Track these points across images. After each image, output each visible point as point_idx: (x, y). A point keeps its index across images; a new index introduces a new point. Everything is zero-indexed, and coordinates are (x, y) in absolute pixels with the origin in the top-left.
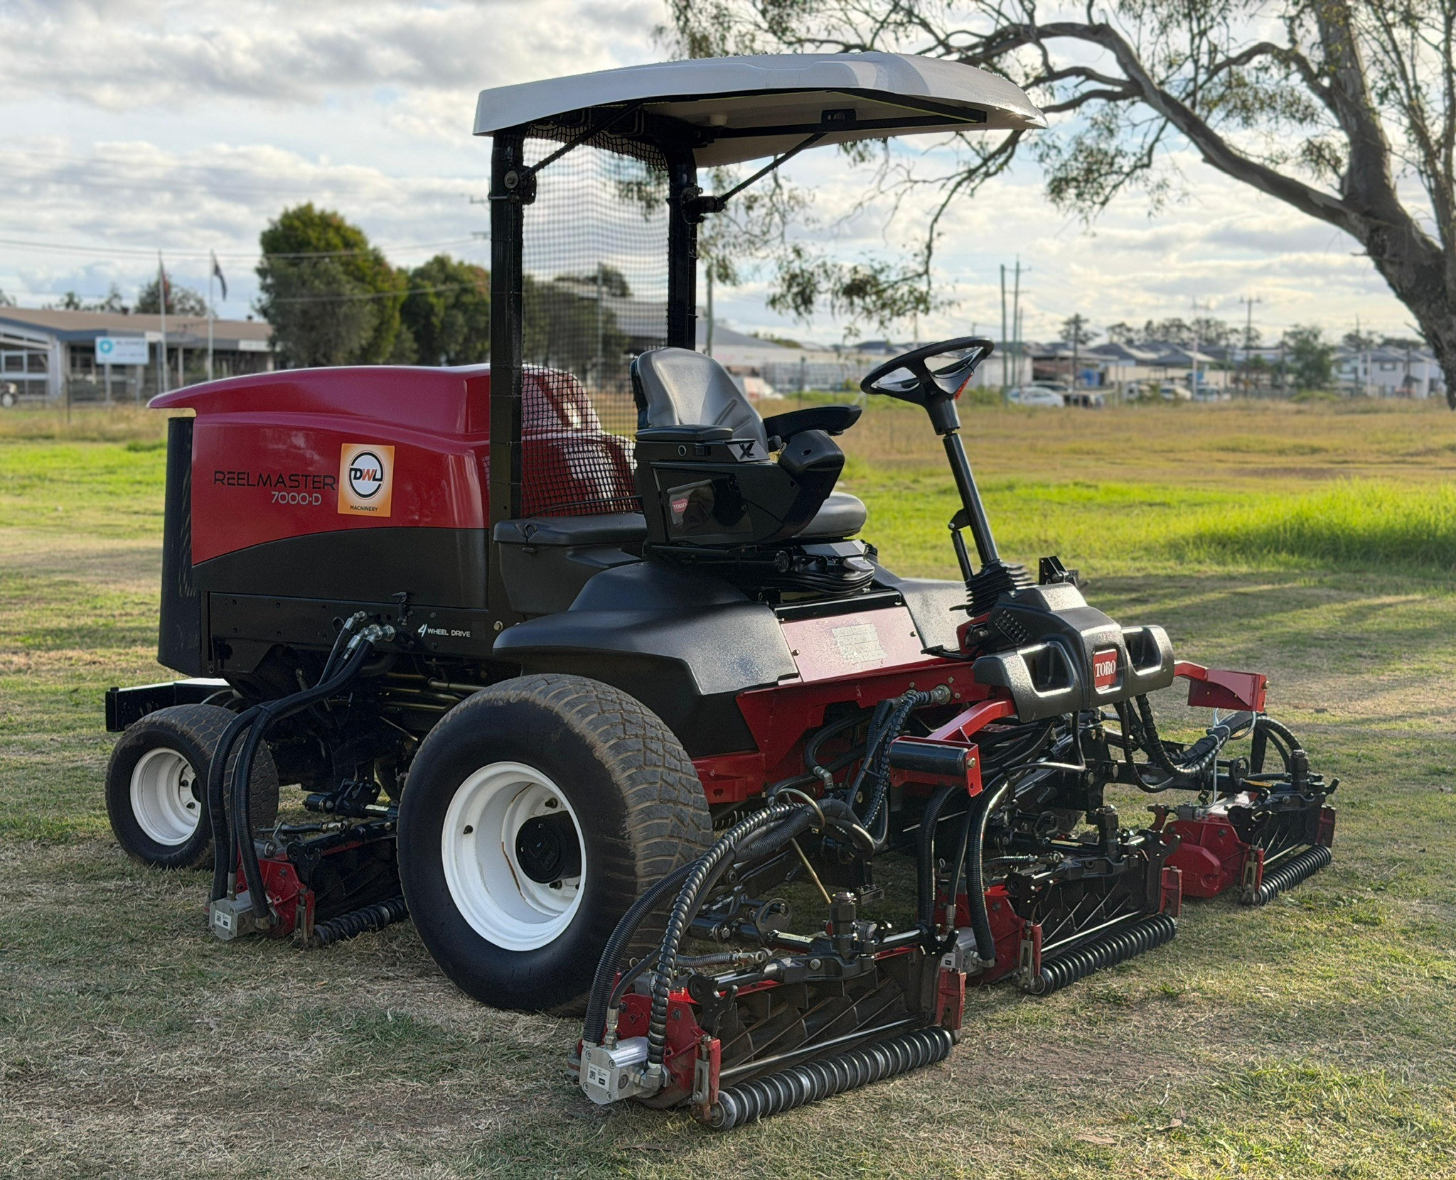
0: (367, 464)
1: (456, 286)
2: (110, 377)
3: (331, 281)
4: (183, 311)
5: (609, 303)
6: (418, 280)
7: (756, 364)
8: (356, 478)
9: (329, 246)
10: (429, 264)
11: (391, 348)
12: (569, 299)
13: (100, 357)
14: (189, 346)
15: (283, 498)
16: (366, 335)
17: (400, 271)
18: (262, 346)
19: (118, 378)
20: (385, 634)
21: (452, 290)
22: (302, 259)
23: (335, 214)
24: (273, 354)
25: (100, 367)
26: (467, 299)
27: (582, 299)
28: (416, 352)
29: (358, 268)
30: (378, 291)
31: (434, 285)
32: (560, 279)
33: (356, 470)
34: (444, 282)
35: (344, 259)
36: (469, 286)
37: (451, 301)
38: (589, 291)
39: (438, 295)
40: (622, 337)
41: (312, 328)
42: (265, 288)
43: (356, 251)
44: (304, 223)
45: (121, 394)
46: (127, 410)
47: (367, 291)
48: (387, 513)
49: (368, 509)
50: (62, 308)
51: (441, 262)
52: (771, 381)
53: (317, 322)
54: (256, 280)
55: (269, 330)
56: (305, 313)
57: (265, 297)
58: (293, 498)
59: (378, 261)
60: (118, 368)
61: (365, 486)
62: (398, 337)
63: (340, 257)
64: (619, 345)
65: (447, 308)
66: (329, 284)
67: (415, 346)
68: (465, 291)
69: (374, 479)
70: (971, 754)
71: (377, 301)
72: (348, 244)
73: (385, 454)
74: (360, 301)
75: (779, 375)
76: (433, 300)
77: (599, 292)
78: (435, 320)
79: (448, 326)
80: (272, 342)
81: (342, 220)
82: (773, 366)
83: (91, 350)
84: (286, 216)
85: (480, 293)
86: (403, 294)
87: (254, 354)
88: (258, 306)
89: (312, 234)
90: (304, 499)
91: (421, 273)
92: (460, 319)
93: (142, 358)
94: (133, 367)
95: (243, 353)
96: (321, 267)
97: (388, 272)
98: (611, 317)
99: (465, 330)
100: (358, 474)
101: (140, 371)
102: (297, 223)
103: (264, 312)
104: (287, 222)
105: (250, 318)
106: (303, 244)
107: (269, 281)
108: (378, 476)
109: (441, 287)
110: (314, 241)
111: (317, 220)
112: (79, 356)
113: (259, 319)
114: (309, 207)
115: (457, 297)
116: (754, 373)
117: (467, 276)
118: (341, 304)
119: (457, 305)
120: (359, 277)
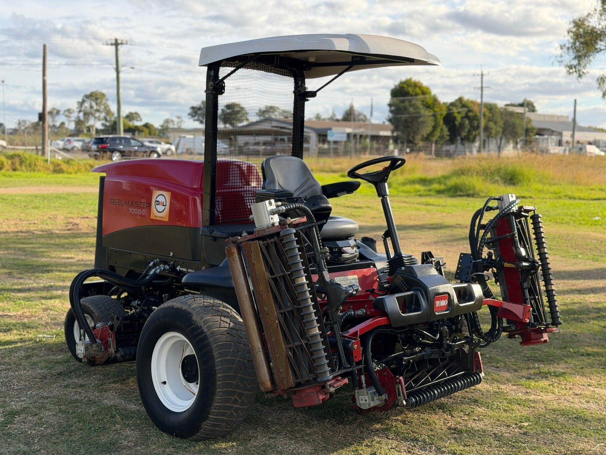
0: (161, 199)
1: (466, 109)
2: (333, 146)
3: (416, 108)
4: (359, 120)
5: (529, 115)
6: (451, 107)
7: (591, 140)
8: (157, 205)
9: (417, 94)
10: (456, 101)
11: (438, 134)
12: (512, 114)
13: (330, 138)
14: (361, 134)
15: (133, 211)
16: (429, 129)
17: (444, 103)
18: (388, 133)
19: (335, 146)
20: (165, 269)
21: (464, 111)
22: (405, 100)
23: (419, 82)
24: (393, 137)
25: (329, 142)
26: (471, 114)
27: (517, 113)
28: (448, 136)
29: (427, 103)
30: (434, 111)
31: (457, 109)
32: (507, 105)
33: (157, 201)
34: (461, 108)
35: (422, 100)
36: (471, 109)
37: (464, 115)
38: (520, 110)
39: (459, 113)
40: (534, 129)
41: (408, 127)
42: (391, 111)
43: (427, 96)
44: (408, 86)
45: (336, 153)
46: (339, 160)
47: (430, 112)
48: (167, 219)
49: (160, 217)
50: (315, 120)
51: (460, 100)
52: (598, 147)
53: (410, 124)
54: (388, 108)
55: (392, 127)
56: (406, 121)
57: (391, 115)
58: (136, 211)
59: (435, 100)
60: (336, 142)
61: (160, 208)
62: (442, 130)
63: (420, 99)
64: (532, 132)
65: (462, 118)
66: (415, 109)
67: (448, 133)
68: (469, 111)
69: (163, 206)
70: (355, 343)
71: (434, 116)
72: (424, 93)
73: (167, 195)
74: (427, 116)
75: (601, 144)
76: (456, 115)
77: (525, 110)
78: (457, 123)
79: (462, 125)
80: (393, 132)
81: (422, 84)
82: (599, 141)
83: (326, 136)
84: (401, 83)
85: (476, 112)
86: (445, 113)
87: (385, 137)
88: (388, 118)
89: (410, 90)
90: (139, 212)
91: (452, 104)
92: (467, 122)
93: (344, 138)
94: (341, 142)
95: (381, 136)
96: (413, 102)
97: (439, 104)
98: (530, 121)
99: (469, 127)
100: (158, 203)
101: (343, 143)
102: (405, 86)
103: (390, 120)
104: (401, 85)
105: (384, 123)
106: (406, 94)
107: (393, 108)
108: (165, 204)
109: (460, 110)
110: (411, 92)
111: (413, 85)
112: (322, 138)
113: (387, 123)
114: (411, 79)
115: (466, 114)
116: (590, 143)
117: (470, 105)
118: (420, 117)
119: (467, 117)
120: (428, 106)
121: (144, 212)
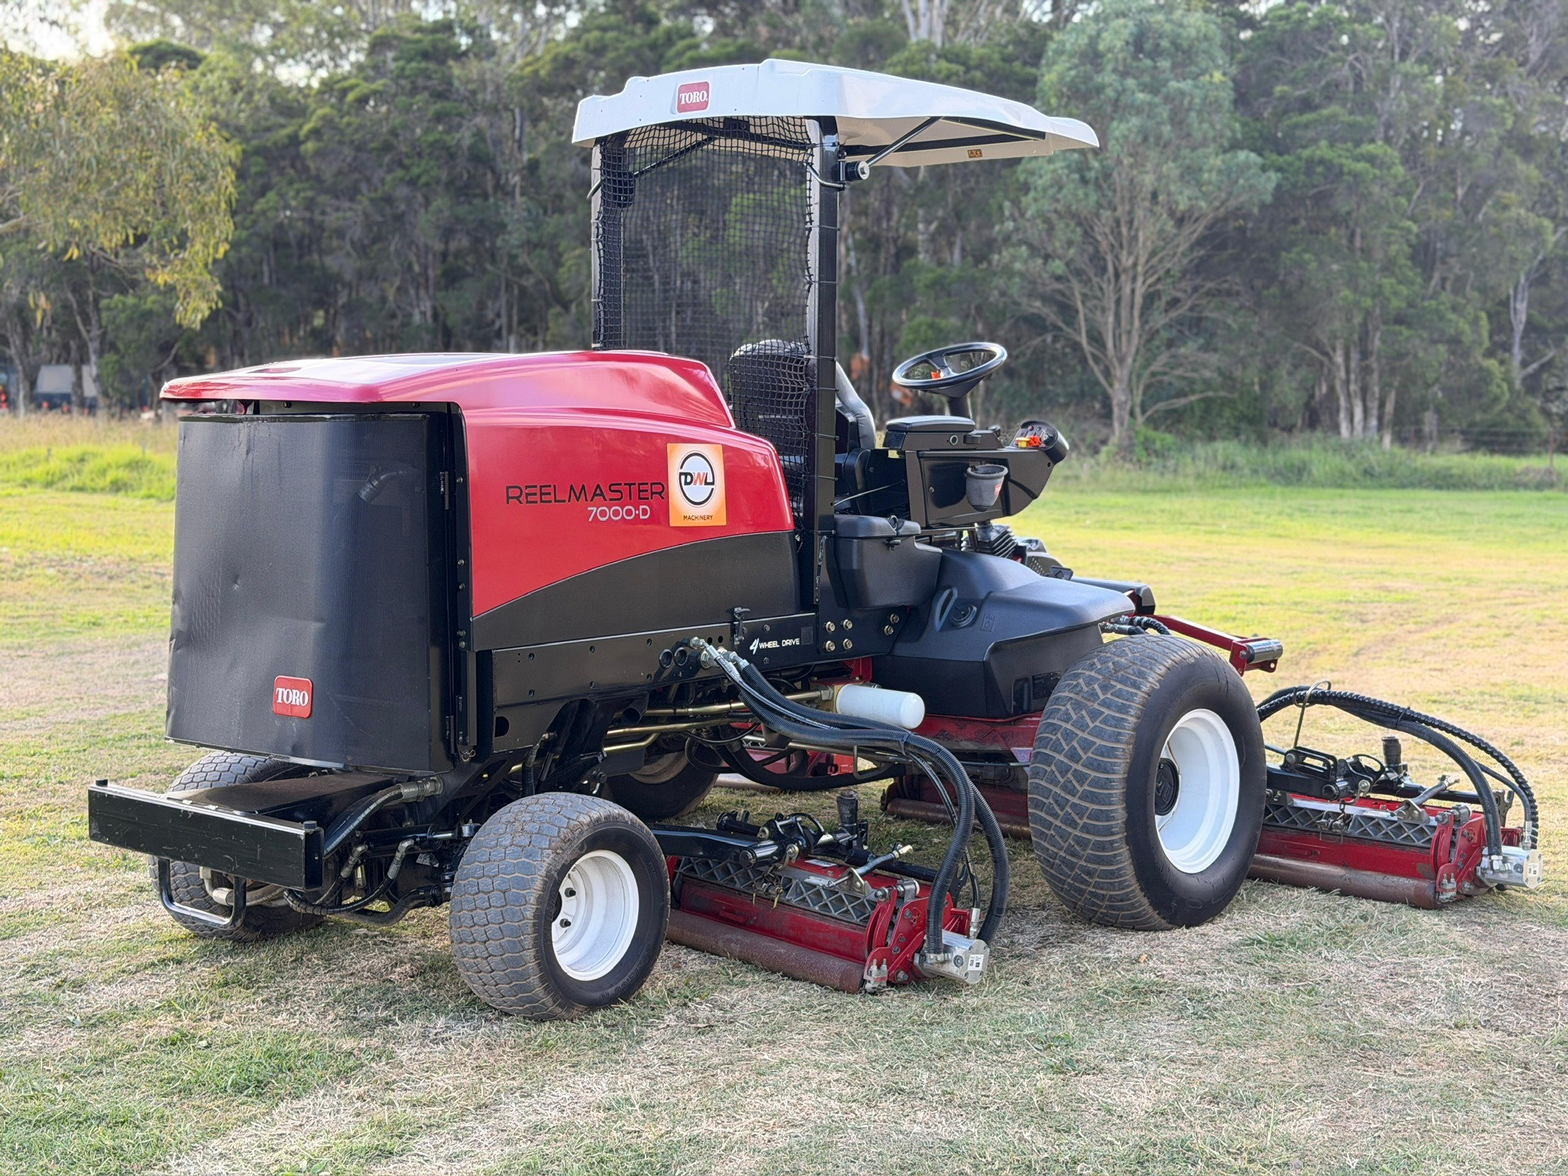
0: (696, 466)
8: (687, 483)
15: (603, 514)
33: (686, 474)
48: (722, 521)
49: (703, 518)
58: (619, 513)
61: (697, 491)
69: (706, 483)
73: (714, 454)
90: (629, 513)
100: (687, 478)
108: (710, 480)
121: (643, 511)
